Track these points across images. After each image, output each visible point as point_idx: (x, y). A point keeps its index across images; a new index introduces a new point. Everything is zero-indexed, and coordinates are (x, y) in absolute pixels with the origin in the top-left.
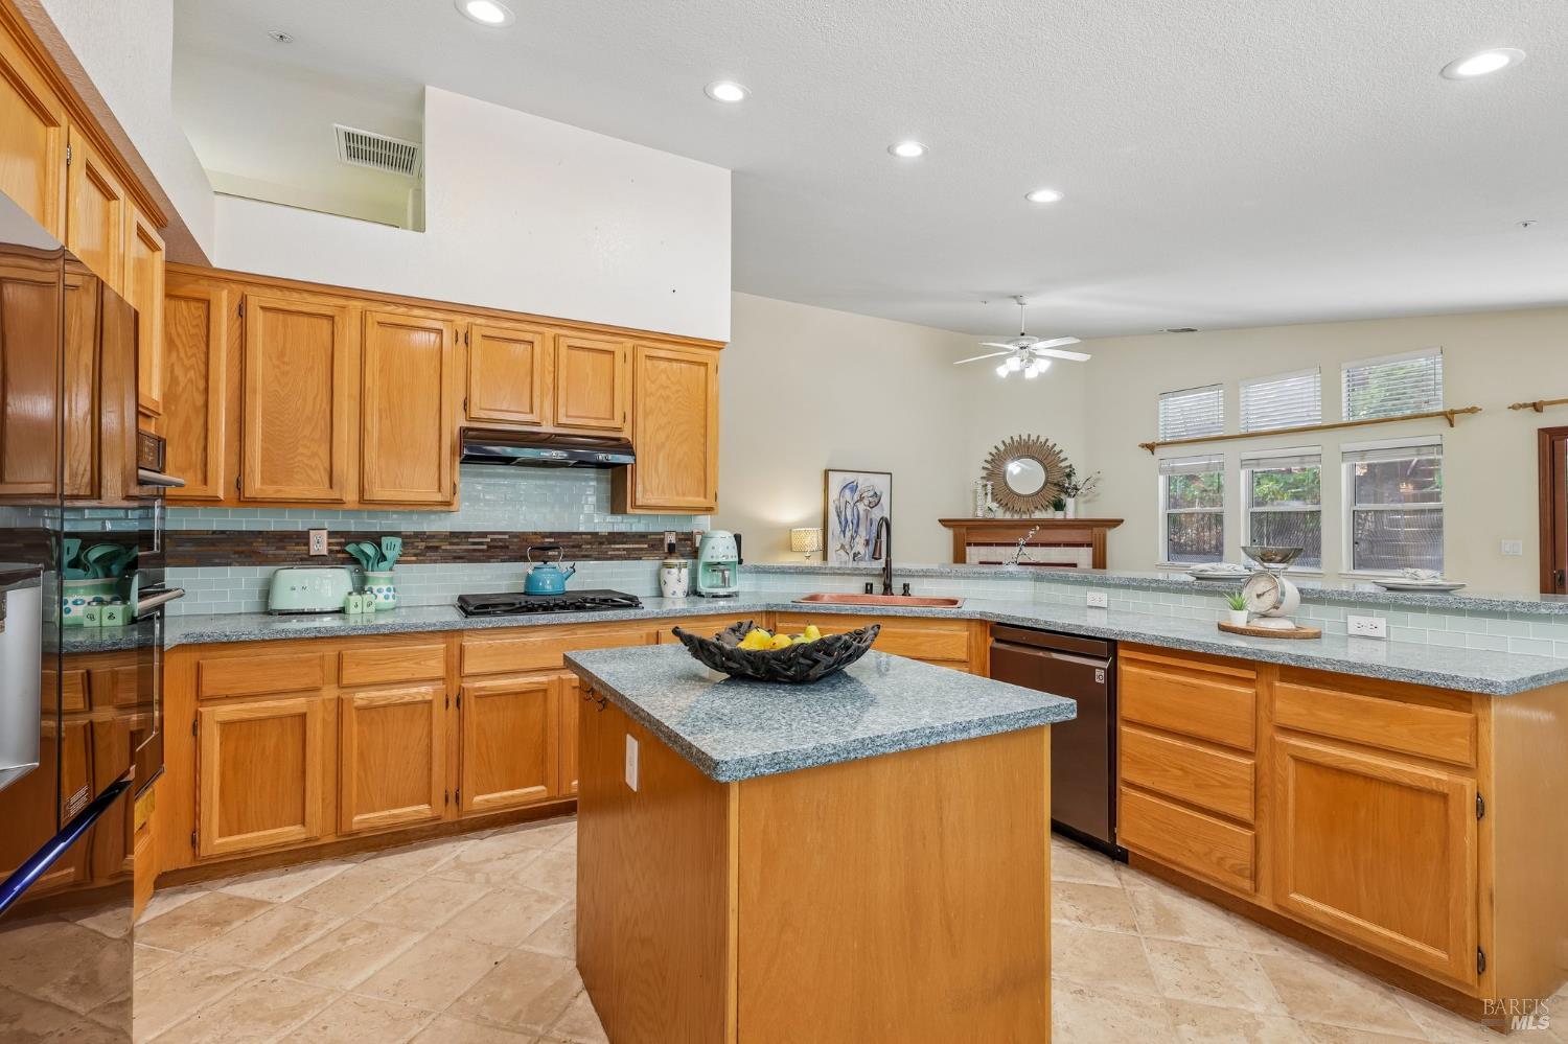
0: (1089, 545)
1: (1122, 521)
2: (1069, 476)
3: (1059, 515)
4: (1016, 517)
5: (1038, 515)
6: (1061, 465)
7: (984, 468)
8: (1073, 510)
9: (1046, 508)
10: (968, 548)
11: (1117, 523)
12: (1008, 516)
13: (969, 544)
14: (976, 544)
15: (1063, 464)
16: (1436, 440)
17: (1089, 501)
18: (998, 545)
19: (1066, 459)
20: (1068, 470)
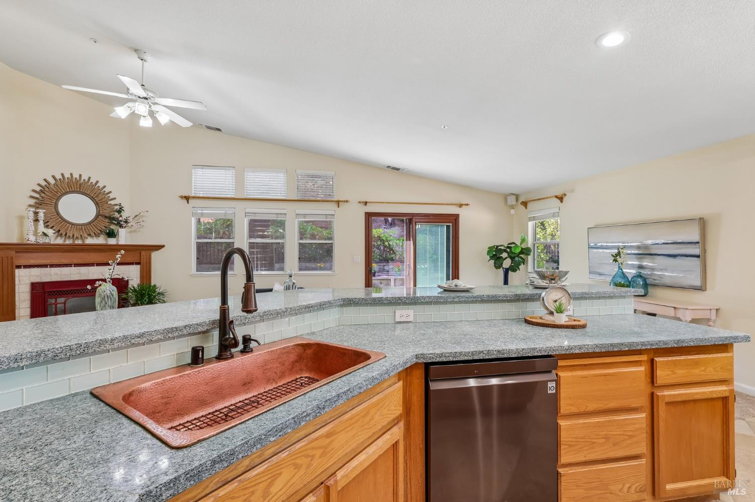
0: (137, 263)
1: (163, 246)
2: (119, 212)
3: (112, 241)
4: (68, 242)
5: (90, 241)
6: (109, 202)
7: (32, 197)
8: (124, 237)
9: (97, 235)
10: (17, 271)
11: (159, 247)
12: (60, 241)
13: (19, 267)
14: (26, 267)
15: (112, 202)
16: (333, 213)
17: (135, 231)
18: (52, 266)
19: (115, 198)
20: (117, 207)
